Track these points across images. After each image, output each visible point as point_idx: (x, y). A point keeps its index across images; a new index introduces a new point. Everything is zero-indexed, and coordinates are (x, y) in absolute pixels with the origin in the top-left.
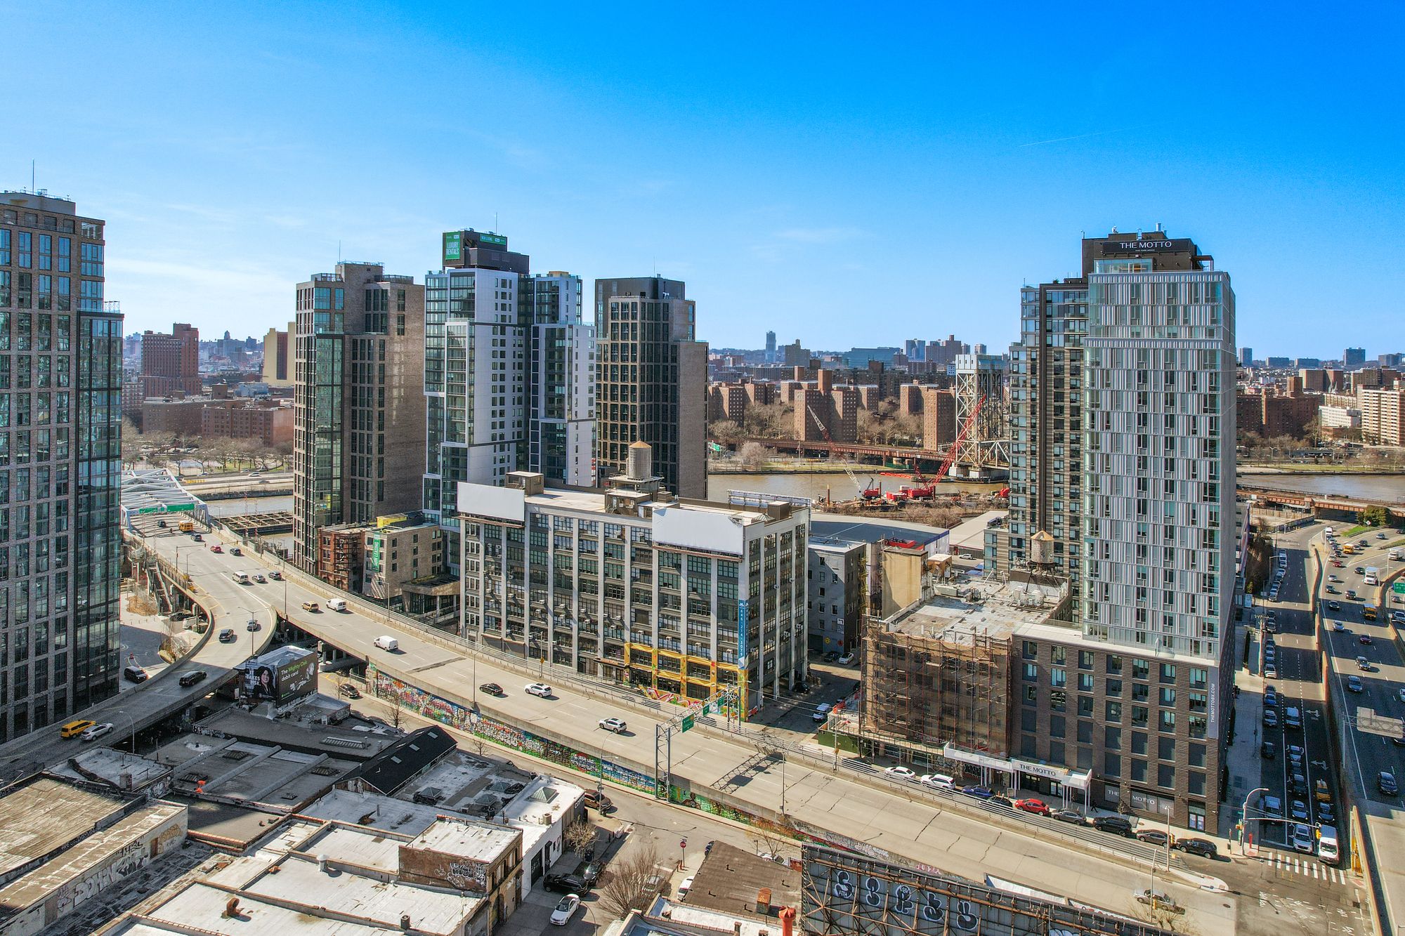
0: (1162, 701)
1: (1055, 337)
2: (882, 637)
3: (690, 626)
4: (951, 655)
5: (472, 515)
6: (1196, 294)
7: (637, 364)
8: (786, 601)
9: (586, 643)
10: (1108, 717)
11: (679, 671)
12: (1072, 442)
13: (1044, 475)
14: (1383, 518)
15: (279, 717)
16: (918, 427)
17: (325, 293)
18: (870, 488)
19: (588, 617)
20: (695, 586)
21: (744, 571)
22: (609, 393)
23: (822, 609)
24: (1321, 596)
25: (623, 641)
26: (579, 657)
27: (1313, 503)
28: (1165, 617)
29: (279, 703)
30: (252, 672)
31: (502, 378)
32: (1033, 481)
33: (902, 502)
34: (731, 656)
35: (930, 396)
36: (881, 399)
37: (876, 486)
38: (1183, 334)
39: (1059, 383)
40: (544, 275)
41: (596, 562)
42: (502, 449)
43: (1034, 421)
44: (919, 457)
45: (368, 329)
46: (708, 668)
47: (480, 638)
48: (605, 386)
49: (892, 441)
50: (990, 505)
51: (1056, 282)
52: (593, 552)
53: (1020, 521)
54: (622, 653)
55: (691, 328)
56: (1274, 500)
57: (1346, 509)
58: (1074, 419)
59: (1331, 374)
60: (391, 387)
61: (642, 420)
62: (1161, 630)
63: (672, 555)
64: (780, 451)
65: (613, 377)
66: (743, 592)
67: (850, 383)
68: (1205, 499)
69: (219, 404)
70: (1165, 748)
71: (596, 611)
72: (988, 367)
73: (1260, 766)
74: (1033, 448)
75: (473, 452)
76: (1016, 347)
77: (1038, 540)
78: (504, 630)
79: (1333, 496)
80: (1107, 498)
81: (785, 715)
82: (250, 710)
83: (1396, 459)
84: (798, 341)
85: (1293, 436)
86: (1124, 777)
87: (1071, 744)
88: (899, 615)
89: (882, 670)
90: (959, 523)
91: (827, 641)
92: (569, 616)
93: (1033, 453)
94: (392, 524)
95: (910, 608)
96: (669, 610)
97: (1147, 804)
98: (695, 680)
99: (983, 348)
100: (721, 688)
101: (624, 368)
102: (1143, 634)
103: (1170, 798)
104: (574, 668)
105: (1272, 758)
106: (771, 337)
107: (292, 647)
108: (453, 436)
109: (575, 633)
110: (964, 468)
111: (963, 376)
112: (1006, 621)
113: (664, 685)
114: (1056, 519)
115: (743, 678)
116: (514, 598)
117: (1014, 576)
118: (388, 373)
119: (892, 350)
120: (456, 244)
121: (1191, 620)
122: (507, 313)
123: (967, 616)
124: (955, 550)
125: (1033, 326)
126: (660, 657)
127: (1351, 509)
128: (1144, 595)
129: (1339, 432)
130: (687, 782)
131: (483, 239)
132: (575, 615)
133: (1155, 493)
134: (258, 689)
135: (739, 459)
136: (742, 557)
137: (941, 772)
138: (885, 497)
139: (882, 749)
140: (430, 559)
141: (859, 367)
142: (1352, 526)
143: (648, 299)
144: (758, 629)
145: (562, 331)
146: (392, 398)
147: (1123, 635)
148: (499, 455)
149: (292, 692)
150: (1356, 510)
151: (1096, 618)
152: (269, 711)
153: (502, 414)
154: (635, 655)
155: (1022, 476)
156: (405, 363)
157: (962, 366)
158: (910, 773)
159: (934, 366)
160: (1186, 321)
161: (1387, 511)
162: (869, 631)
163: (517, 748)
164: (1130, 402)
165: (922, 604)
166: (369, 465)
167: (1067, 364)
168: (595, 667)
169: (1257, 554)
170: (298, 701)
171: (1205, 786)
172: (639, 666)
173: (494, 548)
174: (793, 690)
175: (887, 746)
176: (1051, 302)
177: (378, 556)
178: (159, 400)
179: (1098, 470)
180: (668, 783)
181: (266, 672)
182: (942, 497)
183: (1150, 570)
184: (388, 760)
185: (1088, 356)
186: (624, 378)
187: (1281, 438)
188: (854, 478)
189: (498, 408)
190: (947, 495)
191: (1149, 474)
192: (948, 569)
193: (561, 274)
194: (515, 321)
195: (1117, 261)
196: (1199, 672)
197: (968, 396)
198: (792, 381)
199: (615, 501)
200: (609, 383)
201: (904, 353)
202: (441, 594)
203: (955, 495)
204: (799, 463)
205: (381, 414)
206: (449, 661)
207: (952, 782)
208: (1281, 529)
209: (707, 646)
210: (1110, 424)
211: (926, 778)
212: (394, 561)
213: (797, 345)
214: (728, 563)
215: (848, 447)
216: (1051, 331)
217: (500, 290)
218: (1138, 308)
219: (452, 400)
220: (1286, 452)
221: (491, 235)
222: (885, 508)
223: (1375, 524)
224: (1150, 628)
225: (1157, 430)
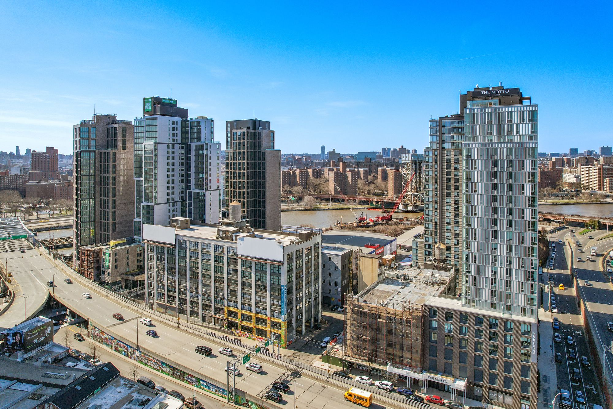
0: (506, 341)
1: (447, 144)
2: (355, 306)
3: (257, 298)
4: (391, 316)
5: (151, 241)
6: (523, 117)
7: (245, 161)
8: (308, 284)
9: (206, 307)
10: (476, 350)
11: (252, 322)
12: (455, 196)
13: (442, 213)
14: (597, 225)
15: (25, 360)
16: (386, 187)
17: (86, 129)
18: (361, 217)
19: (207, 293)
20: (259, 277)
21: (284, 270)
22: (232, 176)
23: (330, 283)
24: (574, 267)
25: (224, 306)
26: (202, 314)
27: (564, 219)
28: (507, 295)
29: (26, 351)
30: (11, 335)
31: (173, 170)
32: (436, 216)
33: (376, 223)
34: (277, 314)
35: (391, 173)
36: (370, 175)
37: (364, 216)
38: (516, 139)
39: (449, 166)
40: (194, 119)
41: (210, 265)
42: (173, 205)
43: (436, 186)
44: (385, 201)
45: (108, 147)
46: (266, 320)
47: (155, 304)
48: (231, 172)
49: (374, 193)
50: (417, 223)
51: (447, 117)
52: (209, 260)
53: (429, 235)
54: (224, 312)
55: (272, 144)
56: (547, 218)
57: (580, 221)
58: (456, 184)
59: (565, 159)
60: (119, 176)
61: (248, 188)
62: (504, 302)
63: (248, 262)
64: (322, 199)
65: (234, 168)
66: (283, 281)
67: (355, 168)
68: (529, 230)
69: (63, 184)
70: (507, 367)
71: (210, 290)
72: (416, 159)
73: (555, 368)
74: (436, 199)
75: (157, 208)
76: (427, 149)
77: (438, 248)
78: (166, 300)
79: (573, 215)
80: (475, 230)
81: (307, 344)
82: (10, 355)
83: (598, 197)
84: (334, 150)
85: (552, 187)
86: (485, 382)
87: (455, 364)
88: (366, 291)
89: (355, 323)
90: (403, 233)
91: (333, 299)
92: (197, 293)
93: (436, 202)
94: (116, 245)
95: (372, 286)
96: (246, 289)
97: (497, 398)
98: (260, 326)
99: (416, 151)
100: (273, 331)
101: (239, 163)
102: (495, 304)
103: (510, 394)
104: (200, 319)
105: (561, 362)
106: (323, 148)
107: (41, 317)
108: (148, 199)
109: (200, 302)
110: (406, 206)
111: (405, 163)
112: (421, 293)
113: (244, 328)
114: (447, 234)
115: (284, 326)
116: (171, 283)
117: (426, 266)
118: (117, 168)
119: (376, 153)
120: (150, 104)
121: (521, 296)
122: (175, 138)
123: (401, 290)
124: (400, 247)
125: (436, 139)
126: (242, 314)
127: (582, 221)
128: (495, 283)
129: (571, 185)
130: (244, 393)
131: (164, 101)
132: (200, 293)
133: (501, 227)
134: (14, 344)
135: (303, 203)
136: (283, 263)
137: (386, 379)
138: (368, 221)
139: (355, 366)
140: (136, 262)
141: (361, 161)
142: (583, 229)
143: (251, 130)
144: (293, 299)
145: (203, 146)
146: (119, 181)
147: (483, 304)
148: (171, 208)
149: (35, 344)
150: (584, 222)
151: (469, 295)
152: (20, 356)
153: (173, 188)
154: (230, 313)
155: (430, 213)
156: (127, 164)
157: (404, 159)
158: (369, 379)
159: (394, 159)
160: (517, 133)
161: (599, 222)
162: (348, 302)
163: (158, 370)
164: (487, 178)
165: (378, 283)
166: (108, 215)
167: (452, 157)
168: (210, 319)
169: (544, 247)
170: (40, 348)
171: (530, 389)
172: (232, 319)
173: (161, 258)
174: (313, 328)
175: (358, 365)
176: (444, 126)
177: (108, 261)
178: (34, 183)
179: (470, 215)
180: (234, 393)
181: (18, 335)
182: (395, 220)
183: (499, 269)
184: (74, 388)
185: (464, 153)
186: (239, 169)
187: (546, 189)
188: (354, 212)
189: (171, 185)
190: (397, 219)
191: (498, 216)
192: (393, 262)
193: (202, 117)
194: (179, 142)
195: (479, 101)
196: (526, 326)
197: (407, 172)
198: (329, 168)
199: (221, 232)
200: (232, 171)
201: (381, 154)
202: (140, 279)
203: (401, 219)
204: (330, 205)
205: (114, 189)
206: (132, 319)
207: (392, 385)
208: (551, 232)
209: (266, 309)
210: (477, 189)
211: (377, 383)
212: (116, 264)
213: (334, 152)
214: (276, 267)
215: (352, 197)
216: (444, 141)
217: (172, 126)
218: (491, 126)
219: (147, 181)
220: (549, 195)
221: (169, 99)
222: (368, 226)
223: (593, 228)
224: (498, 301)
225: (502, 192)
